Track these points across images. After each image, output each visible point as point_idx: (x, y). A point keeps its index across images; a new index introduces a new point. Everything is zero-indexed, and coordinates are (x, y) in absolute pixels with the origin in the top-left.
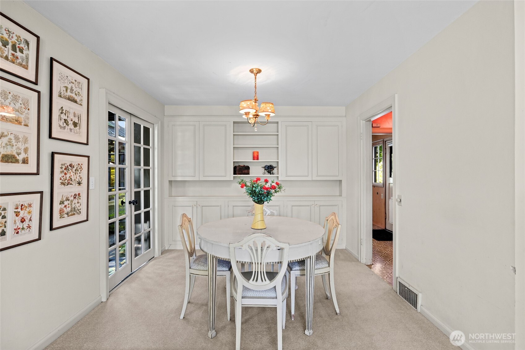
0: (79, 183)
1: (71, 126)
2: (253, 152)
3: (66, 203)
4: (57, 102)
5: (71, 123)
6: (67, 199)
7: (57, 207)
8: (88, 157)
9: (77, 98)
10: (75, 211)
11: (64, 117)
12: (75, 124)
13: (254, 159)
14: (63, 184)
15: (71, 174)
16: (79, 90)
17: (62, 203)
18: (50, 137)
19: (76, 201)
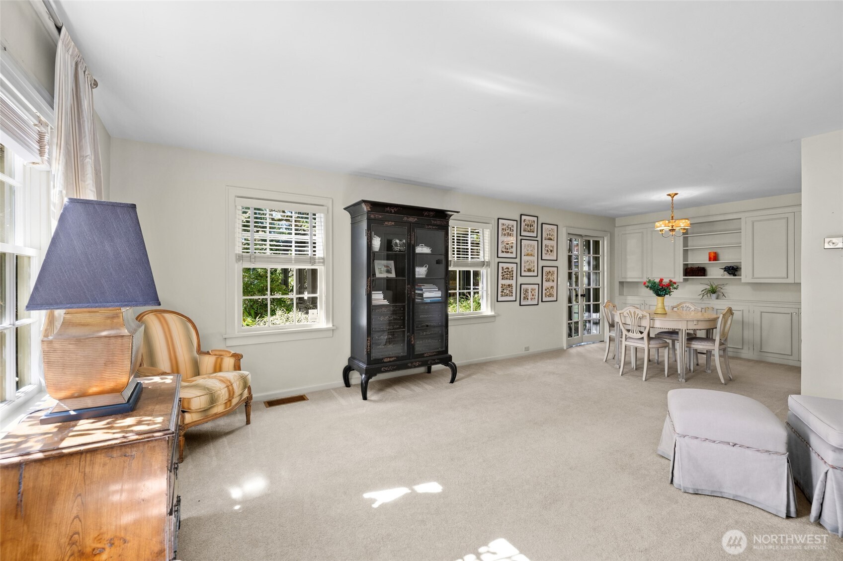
0: (553, 281)
1: (550, 252)
2: (709, 253)
3: (548, 290)
4: (545, 242)
5: (549, 251)
6: (548, 289)
7: (544, 292)
8: (557, 267)
9: (552, 238)
10: (551, 295)
11: (547, 249)
12: (551, 251)
13: (710, 261)
14: (546, 281)
15: (549, 276)
16: (553, 233)
17: (546, 290)
18: (542, 259)
19: (551, 290)
